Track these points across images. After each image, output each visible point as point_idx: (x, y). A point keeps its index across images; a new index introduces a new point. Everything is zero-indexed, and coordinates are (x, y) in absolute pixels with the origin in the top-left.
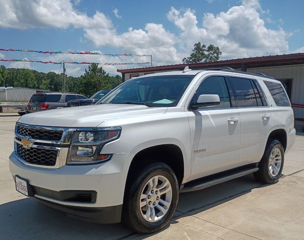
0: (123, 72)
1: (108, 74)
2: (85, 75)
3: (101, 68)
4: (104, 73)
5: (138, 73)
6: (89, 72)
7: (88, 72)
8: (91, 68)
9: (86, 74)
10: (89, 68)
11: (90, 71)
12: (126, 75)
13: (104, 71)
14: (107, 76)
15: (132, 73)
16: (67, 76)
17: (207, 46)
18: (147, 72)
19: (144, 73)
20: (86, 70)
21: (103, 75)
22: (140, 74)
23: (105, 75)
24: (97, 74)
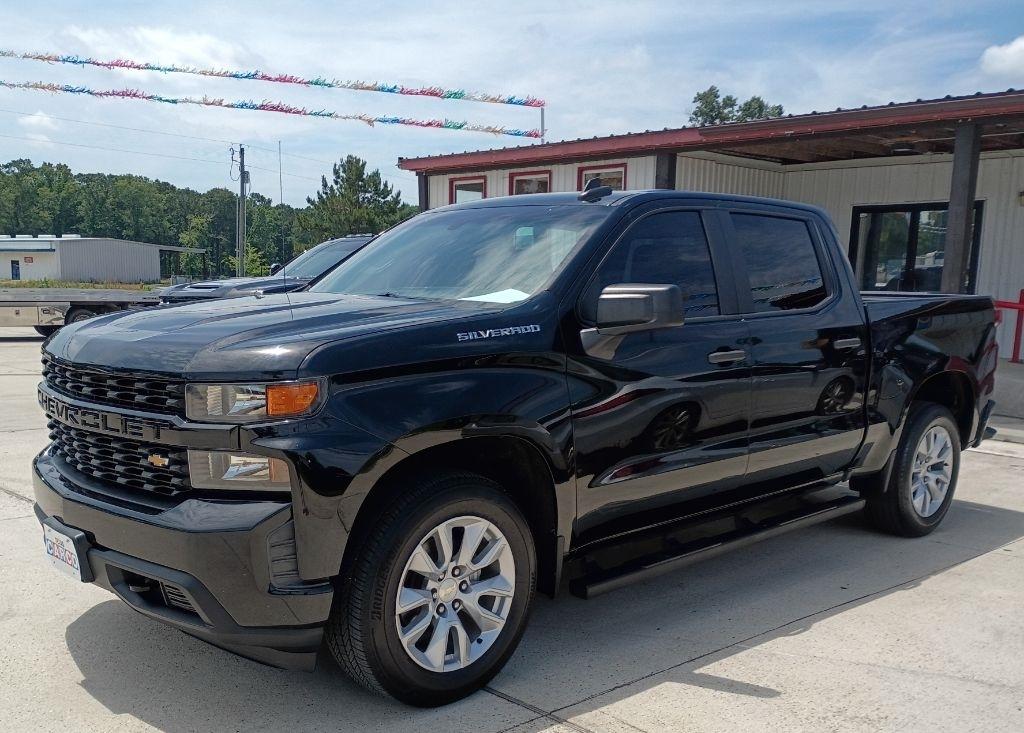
0: (424, 166)
1: (399, 194)
2: (320, 197)
3: (376, 174)
4: (386, 192)
5: (482, 174)
6: (335, 187)
7: (331, 189)
8: (342, 174)
9: (326, 193)
10: (336, 172)
11: (336, 183)
12: (433, 180)
13: (386, 185)
14: (396, 200)
15: (458, 176)
16: (270, 201)
17: (740, 102)
18: (522, 170)
19: (507, 172)
20: (324, 179)
21: (383, 200)
22: (492, 175)
23: (389, 198)
24: (361, 195)
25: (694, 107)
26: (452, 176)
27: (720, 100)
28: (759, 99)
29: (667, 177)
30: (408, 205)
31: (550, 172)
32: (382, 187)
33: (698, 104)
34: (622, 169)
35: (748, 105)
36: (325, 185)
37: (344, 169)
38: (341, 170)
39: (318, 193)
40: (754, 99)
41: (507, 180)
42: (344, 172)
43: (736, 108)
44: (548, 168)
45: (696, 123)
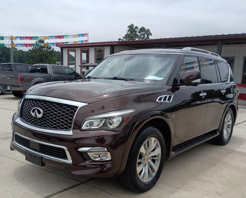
0: (60, 46)
1: (53, 49)
2: (32, 49)
4: (50, 48)
5: (75, 48)
9: (34, 48)
12: (64, 49)
15: (69, 49)
17: (139, 28)
18: (83, 48)
19: (80, 48)
21: (49, 50)
22: (77, 49)
23: (51, 50)
24: (44, 49)
25: (128, 29)
27: (134, 27)
28: (144, 27)
29: (112, 51)
30: (56, 51)
31: (89, 49)
33: (129, 28)
34: (104, 49)
35: (141, 29)
37: (39, 42)
38: (38, 42)
40: (142, 27)
41: (80, 50)
43: (138, 29)
44: (89, 48)
45: (129, 33)
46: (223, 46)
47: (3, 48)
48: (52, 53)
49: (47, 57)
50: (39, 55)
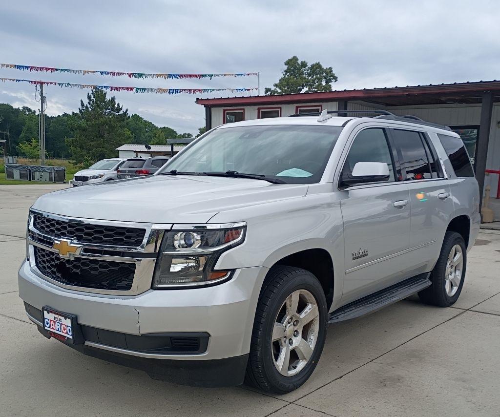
1: (127, 110)
2: (81, 111)
3: (113, 99)
4: (119, 109)
5: (242, 108)
6: (89, 106)
7: (87, 107)
8: (92, 98)
9: (84, 110)
10: (89, 97)
11: (89, 103)
12: (213, 110)
13: (118, 105)
14: (125, 114)
15: (228, 108)
16: (35, 112)
17: (309, 65)
18: (265, 106)
20: (82, 102)
21: (117, 114)
22: (248, 109)
23: (121, 112)
24: (104, 111)
25: (286, 67)
26: (225, 108)
27: (299, 62)
28: (318, 63)
32: (116, 106)
35: (313, 66)
36: (83, 105)
37: (94, 95)
38: (92, 96)
39: (79, 109)
40: (316, 63)
41: (257, 111)
42: (94, 97)
43: (307, 68)
44: (280, 106)
45: (286, 76)
46: (494, 103)
47: (4, 109)
48: (123, 120)
49: (112, 128)
50: (96, 124)
